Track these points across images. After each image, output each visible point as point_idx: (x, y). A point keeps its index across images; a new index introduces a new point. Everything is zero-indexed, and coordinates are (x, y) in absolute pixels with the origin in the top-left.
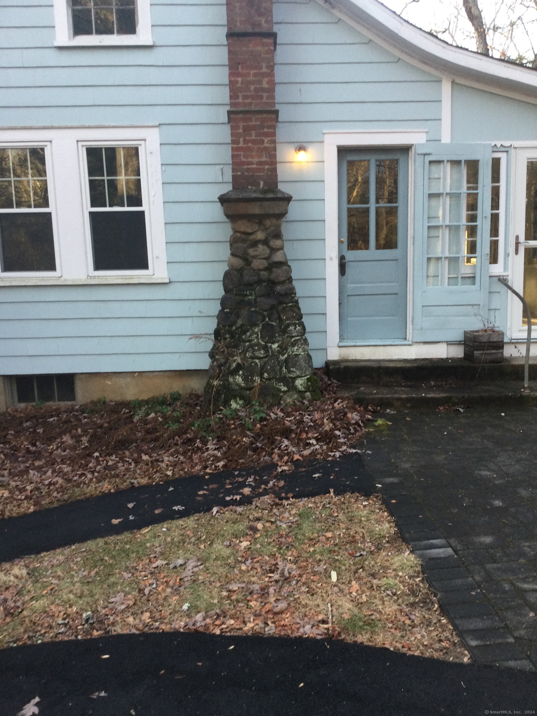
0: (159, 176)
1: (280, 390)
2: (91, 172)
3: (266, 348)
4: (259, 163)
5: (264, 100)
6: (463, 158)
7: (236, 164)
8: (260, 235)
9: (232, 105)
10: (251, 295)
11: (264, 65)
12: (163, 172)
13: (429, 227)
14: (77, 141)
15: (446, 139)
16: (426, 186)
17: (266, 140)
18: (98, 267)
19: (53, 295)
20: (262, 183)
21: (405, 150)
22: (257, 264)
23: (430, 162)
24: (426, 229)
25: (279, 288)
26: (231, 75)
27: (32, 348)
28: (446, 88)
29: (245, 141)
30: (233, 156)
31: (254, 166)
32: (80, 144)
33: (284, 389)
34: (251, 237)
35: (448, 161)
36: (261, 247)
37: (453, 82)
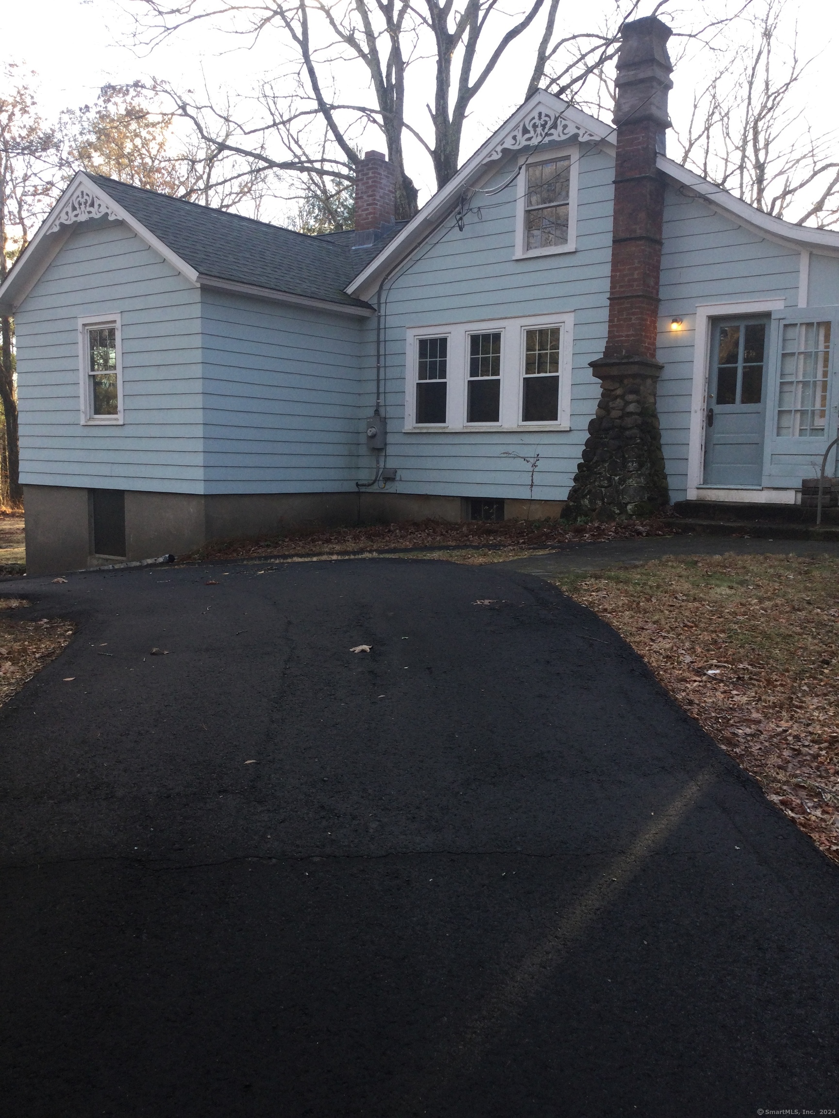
0: (571, 349)
1: (614, 512)
2: (528, 350)
3: (609, 480)
4: (627, 336)
5: (635, 288)
6: (815, 321)
7: (611, 337)
8: (619, 392)
9: (612, 293)
10: (606, 438)
11: (636, 261)
12: (574, 345)
13: (782, 383)
14: (521, 327)
15: (802, 304)
16: (780, 347)
17: (633, 318)
18: (527, 417)
19: (496, 439)
20: (624, 351)
21: (767, 315)
22: (615, 414)
23: (786, 326)
24: (778, 384)
25: (627, 433)
26: (612, 271)
27: (479, 477)
28: (804, 262)
29: (619, 320)
30: (609, 332)
31: (623, 338)
32: (523, 328)
33: (617, 511)
34: (614, 393)
35: (801, 324)
36: (618, 400)
37: (811, 254)
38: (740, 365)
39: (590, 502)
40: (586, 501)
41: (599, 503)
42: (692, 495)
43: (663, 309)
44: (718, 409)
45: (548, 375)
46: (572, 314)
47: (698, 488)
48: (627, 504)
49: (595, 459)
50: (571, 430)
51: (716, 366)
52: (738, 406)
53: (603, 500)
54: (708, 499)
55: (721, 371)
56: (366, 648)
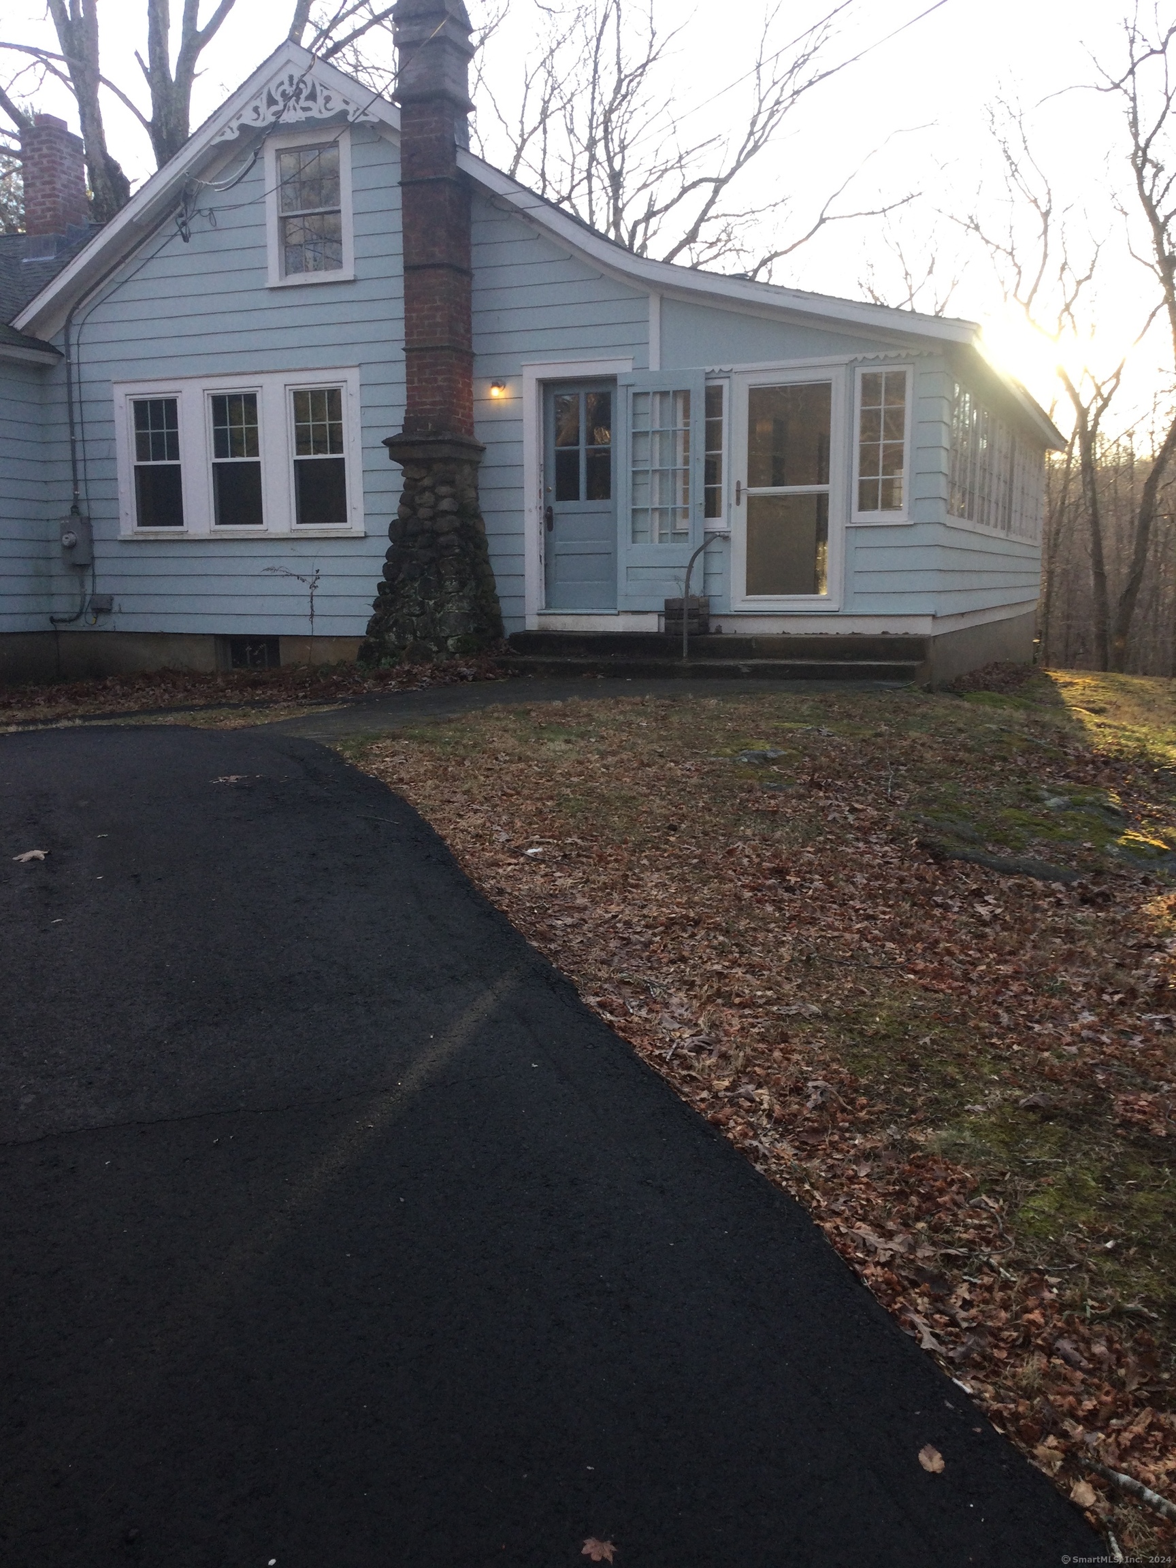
0: (358, 420)
1: (431, 650)
2: (298, 418)
3: (422, 605)
4: (434, 403)
5: (438, 335)
6: (670, 388)
7: (412, 404)
8: (427, 482)
9: (407, 342)
10: (414, 547)
11: (437, 298)
12: (363, 414)
13: (634, 473)
14: (286, 385)
15: (654, 366)
16: (630, 423)
17: (440, 378)
18: (303, 517)
20: (430, 425)
21: (611, 380)
22: (424, 512)
23: (636, 395)
24: (630, 474)
25: (442, 539)
26: (407, 310)
27: (239, 606)
28: (654, 306)
29: (420, 381)
30: (408, 397)
31: (428, 407)
32: (288, 388)
33: (435, 649)
34: (420, 484)
35: (655, 393)
36: (427, 494)
37: (662, 299)
38: (583, 448)
39: (398, 637)
40: (393, 636)
41: (410, 637)
42: (533, 623)
43: (479, 366)
44: (558, 507)
45: (329, 456)
46: (357, 370)
47: (539, 615)
48: (447, 638)
49: (402, 576)
50: (366, 537)
51: (553, 448)
52: (583, 504)
53: (414, 634)
54: (552, 628)
55: (560, 456)
56: (39, 854)
